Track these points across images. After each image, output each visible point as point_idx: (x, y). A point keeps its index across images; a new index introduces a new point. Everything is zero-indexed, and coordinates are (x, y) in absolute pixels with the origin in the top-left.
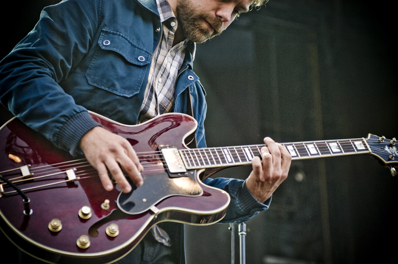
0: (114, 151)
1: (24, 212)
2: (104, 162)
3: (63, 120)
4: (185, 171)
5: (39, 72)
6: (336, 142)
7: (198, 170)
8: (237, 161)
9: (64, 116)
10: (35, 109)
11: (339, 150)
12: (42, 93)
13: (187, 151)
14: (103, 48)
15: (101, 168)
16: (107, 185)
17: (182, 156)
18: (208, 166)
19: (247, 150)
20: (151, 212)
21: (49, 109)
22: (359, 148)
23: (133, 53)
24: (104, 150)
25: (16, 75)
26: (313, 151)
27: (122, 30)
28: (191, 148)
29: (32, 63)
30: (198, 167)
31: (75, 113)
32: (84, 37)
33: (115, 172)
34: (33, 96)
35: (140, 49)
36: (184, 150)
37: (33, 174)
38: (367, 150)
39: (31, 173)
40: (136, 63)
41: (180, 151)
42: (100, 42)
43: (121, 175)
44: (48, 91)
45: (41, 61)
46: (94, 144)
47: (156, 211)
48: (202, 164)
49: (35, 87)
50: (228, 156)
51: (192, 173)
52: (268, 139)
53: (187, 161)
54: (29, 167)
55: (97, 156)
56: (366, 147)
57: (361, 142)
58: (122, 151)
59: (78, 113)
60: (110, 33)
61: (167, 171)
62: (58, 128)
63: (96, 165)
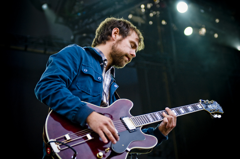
0: (106, 124)
1: (72, 157)
2: (102, 130)
3: (77, 109)
4: (135, 128)
5: (61, 86)
6: (190, 106)
7: (140, 127)
8: (155, 120)
9: (78, 108)
10: (62, 104)
11: (193, 110)
12: (64, 96)
13: (133, 118)
14: (85, 73)
15: (101, 133)
16: (105, 141)
17: (132, 121)
18: (144, 125)
19: (157, 114)
20: (127, 151)
21: (69, 105)
22: (200, 108)
23: (96, 75)
24: (101, 124)
25: (50, 88)
26: (183, 112)
27: (91, 65)
28: (134, 116)
29: (56, 81)
30: (140, 126)
31: (82, 106)
32: (76, 67)
33: (109, 134)
34: (60, 98)
35: (98, 74)
36: (132, 118)
37: (72, 138)
38: (203, 108)
39: (71, 137)
40: (98, 80)
41: (131, 118)
42: (82, 70)
43: (111, 136)
44: (67, 95)
45: (60, 80)
46: (95, 121)
47: (129, 150)
48: (141, 124)
49: (61, 94)
50: (150, 118)
51: (138, 129)
52: (167, 108)
53: (135, 123)
54: (69, 135)
55: (98, 127)
56: (202, 107)
57: (199, 105)
58: (109, 123)
59: (83, 105)
60: (86, 66)
61: (128, 129)
62: (75, 113)
63: (98, 131)
